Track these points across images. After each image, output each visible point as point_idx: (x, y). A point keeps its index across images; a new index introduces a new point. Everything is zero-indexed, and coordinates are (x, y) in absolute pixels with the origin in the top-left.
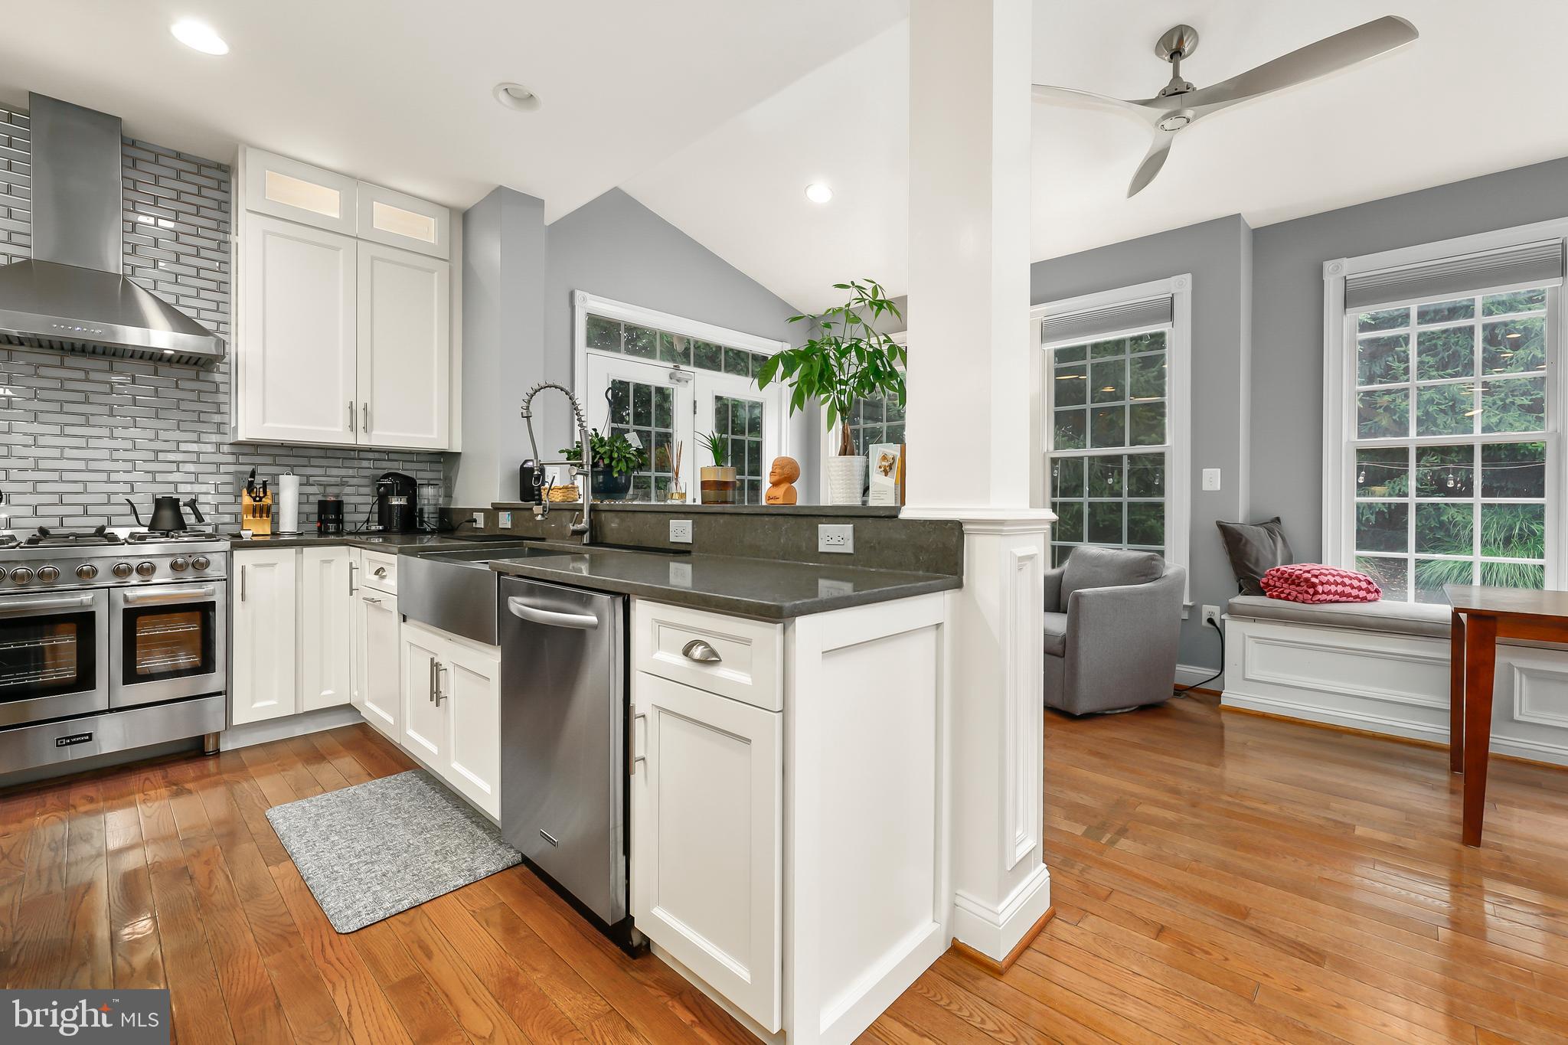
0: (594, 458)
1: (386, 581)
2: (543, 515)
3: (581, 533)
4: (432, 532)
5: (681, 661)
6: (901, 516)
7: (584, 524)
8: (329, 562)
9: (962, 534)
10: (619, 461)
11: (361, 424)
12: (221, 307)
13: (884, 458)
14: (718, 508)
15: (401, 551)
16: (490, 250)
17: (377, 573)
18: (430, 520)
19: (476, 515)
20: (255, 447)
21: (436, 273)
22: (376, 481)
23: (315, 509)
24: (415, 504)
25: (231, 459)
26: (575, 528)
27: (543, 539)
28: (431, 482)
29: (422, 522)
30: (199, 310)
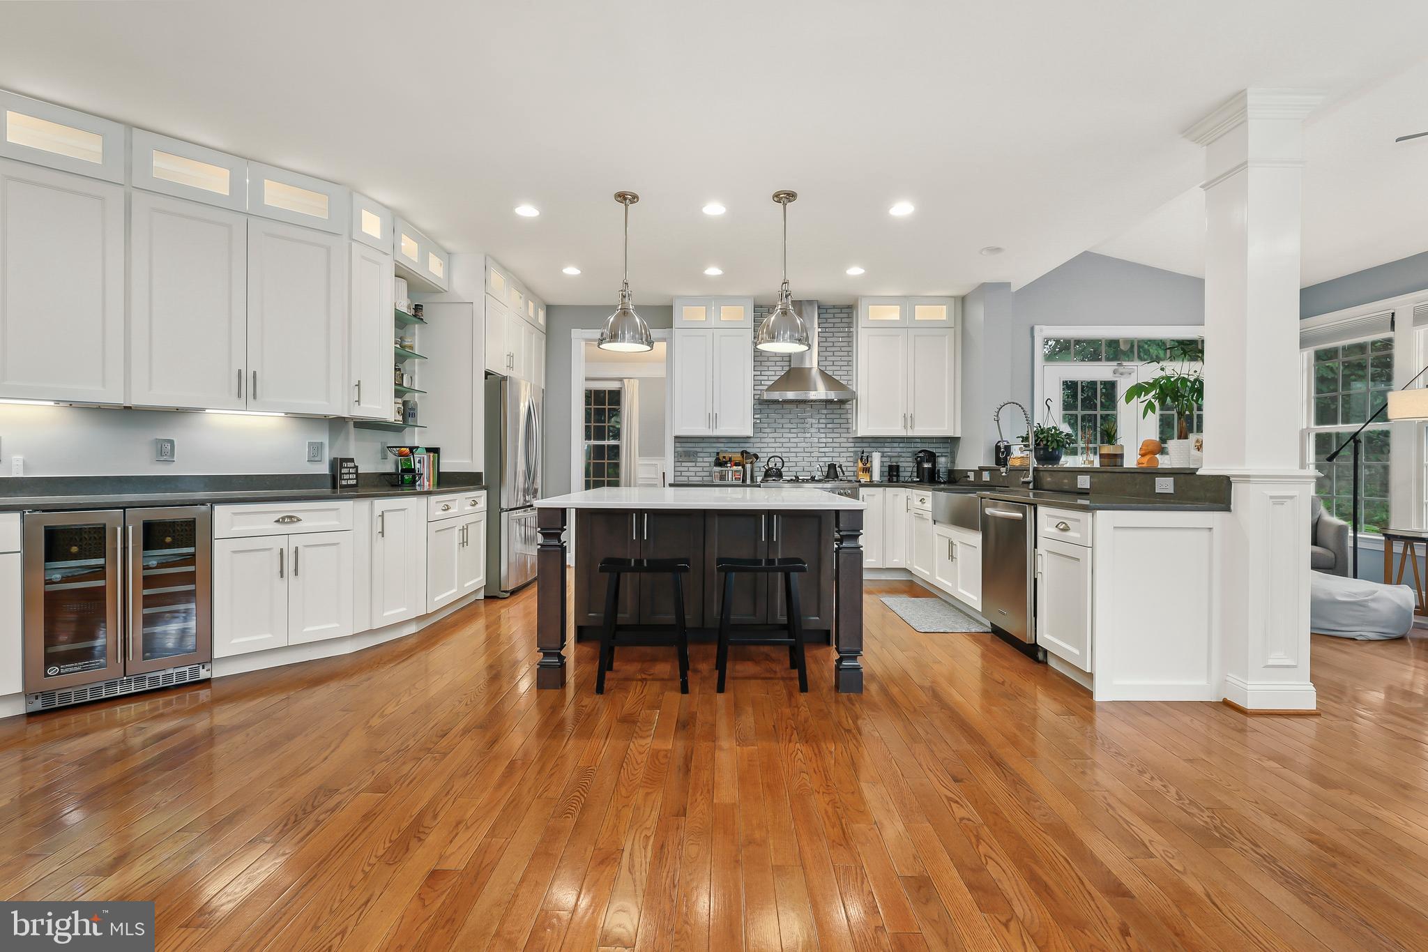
0: (1036, 441)
1: (925, 505)
2: (1006, 473)
3: (1028, 483)
4: (944, 483)
5: (1054, 530)
6: (1197, 473)
7: (1030, 478)
8: (897, 495)
9: (1230, 483)
10: (1052, 442)
11: (909, 425)
12: (848, 373)
13: (1197, 441)
14: (1109, 469)
15: (934, 490)
16: (978, 313)
17: (921, 501)
18: (943, 477)
19: (969, 473)
20: (863, 439)
21: (947, 337)
22: (915, 454)
23: (887, 469)
24: (935, 468)
25: (852, 445)
26: (1024, 480)
27: (1008, 487)
28: (944, 454)
29: (939, 477)
30: (833, 371)
